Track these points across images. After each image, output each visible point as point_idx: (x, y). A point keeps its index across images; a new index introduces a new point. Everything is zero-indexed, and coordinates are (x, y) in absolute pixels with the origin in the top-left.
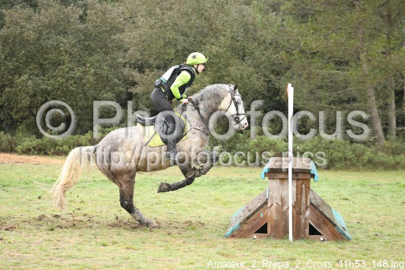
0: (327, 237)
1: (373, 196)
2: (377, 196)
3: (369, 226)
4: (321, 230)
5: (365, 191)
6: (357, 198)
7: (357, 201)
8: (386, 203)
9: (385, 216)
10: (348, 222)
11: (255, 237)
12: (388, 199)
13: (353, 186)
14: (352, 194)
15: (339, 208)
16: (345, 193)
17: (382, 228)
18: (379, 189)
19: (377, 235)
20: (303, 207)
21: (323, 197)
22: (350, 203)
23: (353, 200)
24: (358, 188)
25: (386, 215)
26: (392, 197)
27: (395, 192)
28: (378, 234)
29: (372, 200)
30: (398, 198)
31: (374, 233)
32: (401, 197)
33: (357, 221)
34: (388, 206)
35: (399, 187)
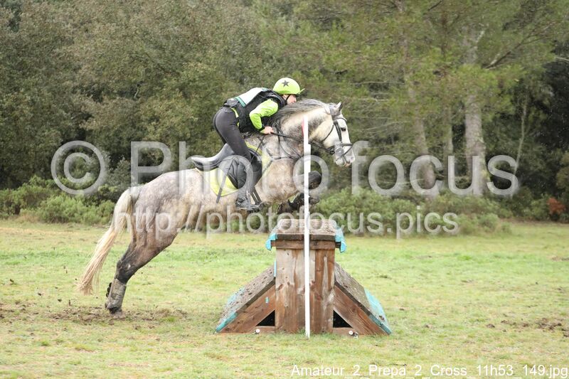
0: (359, 330)
1: (422, 272)
2: (428, 272)
3: (417, 314)
4: (351, 320)
5: (411, 266)
6: (400, 276)
7: (400, 279)
8: (440, 282)
9: (438, 300)
10: (388, 309)
11: (258, 331)
12: (443, 276)
13: (395, 258)
14: (393, 269)
15: (375, 289)
16: (383, 268)
17: (434, 317)
18: (430, 262)
19: (427, 326)
20: (325, 289)
21: (353, 274)
22: (391, 282)
23: (394, 277)
24: (402, 261)
25: (440, 299)
26: (448, 274)
27: (452, 266)
28: (430, 326)
29: (421, 277)
30: (457, 274)
31: (423, 324)
32: (461, 273)
33: (400, 308)
34: (442, 286)
35: (458, 259)
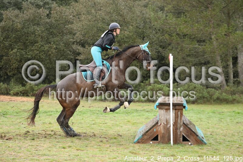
0: (193, 142)
1: (219, 119)
2: (222, 119)
3: (217, 136)
4: (190, 138)
5: (215, 116)
6: (210, 120)
7: (210, 122)
8: (227, 123)
9: (226, 131)
10: (205, 134)
11: (151, 143)
12: (228, 120)
13: (208, 113)
15: (200, 126)
17: (224, 137)
18: (223, 115)
20: (179, 126)
21: (190, 119)
24: (211, 114)
25: (227, 130)
26: (231, 119)
27: (232, 116)
29: (219, 121)
30: (234, 120)
32: (236, 119)
33: (210, 133)
34: (228, 125)
35: (235, 113)
